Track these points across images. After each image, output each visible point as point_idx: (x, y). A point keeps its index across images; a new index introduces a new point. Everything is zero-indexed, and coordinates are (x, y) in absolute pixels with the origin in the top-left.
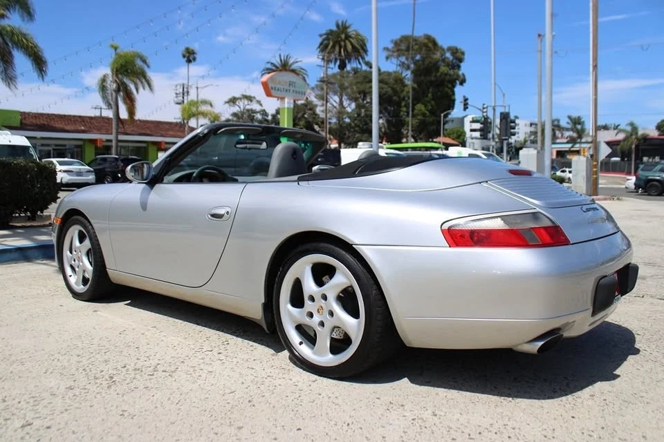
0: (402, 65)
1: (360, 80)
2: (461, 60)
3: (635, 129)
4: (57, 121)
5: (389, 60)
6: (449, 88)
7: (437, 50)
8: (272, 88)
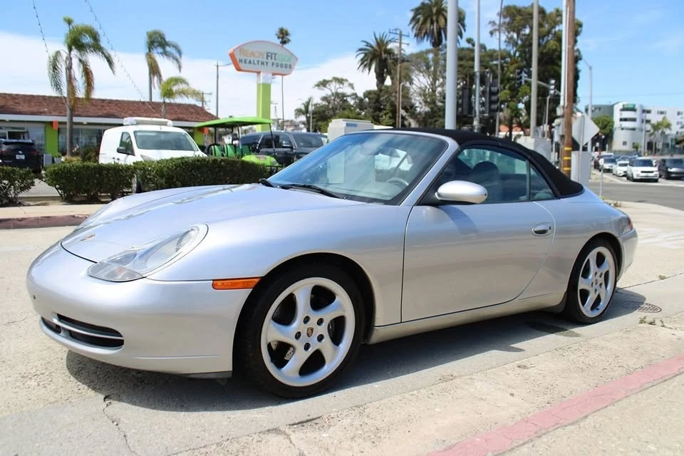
0: (508, 40)
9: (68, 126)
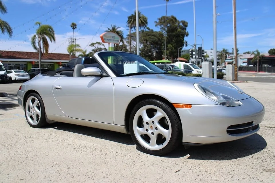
0: (162, 28)
1: (145, 35)
2: (186, 26)
3: (258, 53)
4: (16, 54)
5: (157, 27)
6: (182, 38)
7: (177, 22)
8: (105, 39)
9: (39, 63)
